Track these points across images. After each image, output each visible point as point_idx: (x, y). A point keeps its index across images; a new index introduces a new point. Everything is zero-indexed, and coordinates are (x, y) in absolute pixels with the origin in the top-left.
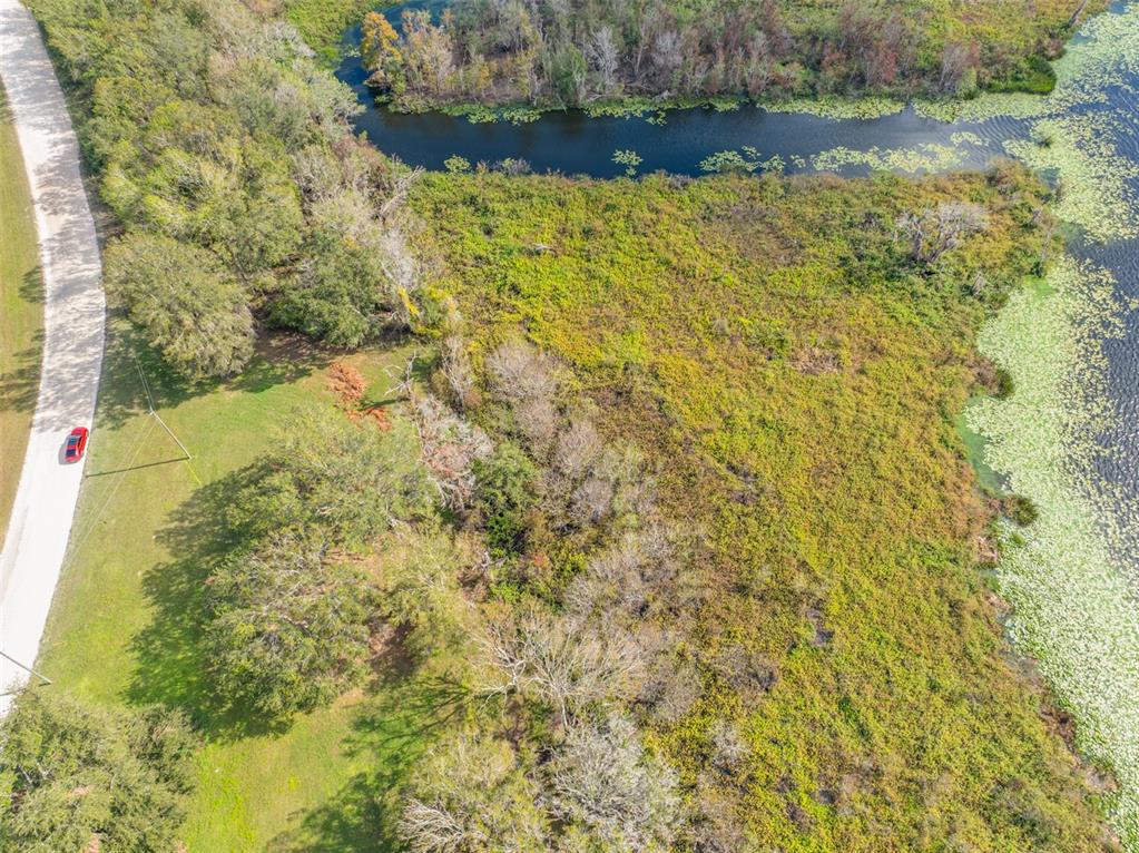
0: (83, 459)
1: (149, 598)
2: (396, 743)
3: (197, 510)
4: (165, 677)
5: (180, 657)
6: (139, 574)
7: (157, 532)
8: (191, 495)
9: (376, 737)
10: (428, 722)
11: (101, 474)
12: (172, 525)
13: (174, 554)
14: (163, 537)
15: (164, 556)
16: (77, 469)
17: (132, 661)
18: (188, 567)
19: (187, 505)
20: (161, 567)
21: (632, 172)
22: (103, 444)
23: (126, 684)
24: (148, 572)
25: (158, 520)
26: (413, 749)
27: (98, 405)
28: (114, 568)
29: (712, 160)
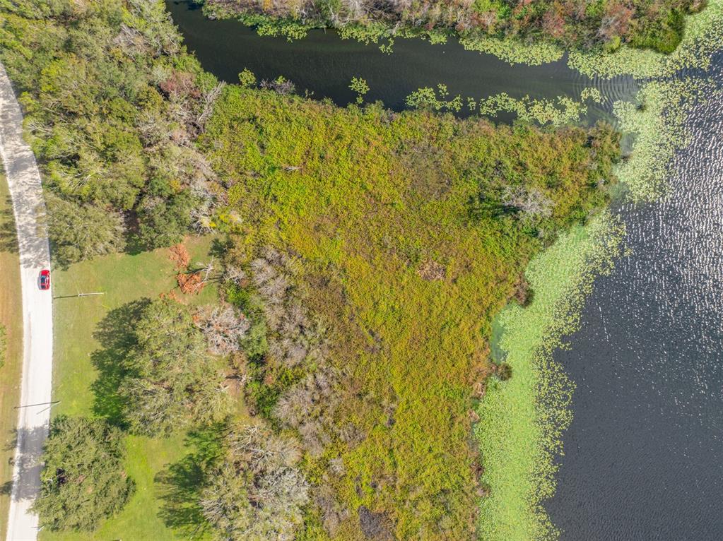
0: (50, 287)
1: (95, 366)
2: (206, 443)
3: (110, 323)
4: (108, 404)
5: (113, 396)
6: (89, 355)
7: (93, 333)
8: (107, 314)
9: (197, 440)
10: (219, 436)
11: (61, 297)
12: (101, 330)
13: (104, 345)
14: (97, 336)
15: (98, 346)
16: (48, 293)
17: (92, 396)
18: (110, 353)
19: (106, 320)
20: (98, 352)
21: (360, 100)
22: (59, 280)
23: (92, 405)
24: (93, 354)
25: (93, 327)
26: (212, 446)
27: (51, 254)
28: (77, 350)
29: (415, 94)
